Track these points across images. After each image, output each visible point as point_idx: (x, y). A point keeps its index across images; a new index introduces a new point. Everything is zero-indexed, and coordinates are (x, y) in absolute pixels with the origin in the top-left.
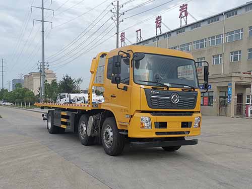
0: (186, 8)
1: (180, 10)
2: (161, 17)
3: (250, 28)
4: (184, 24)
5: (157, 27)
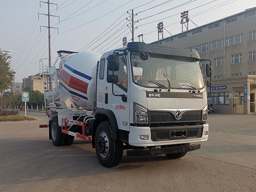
0: (187, 15)
1: (181, 17)
2: (162, 23)
3: (250, 33)
4: (185, 30)
5: (159, 32)
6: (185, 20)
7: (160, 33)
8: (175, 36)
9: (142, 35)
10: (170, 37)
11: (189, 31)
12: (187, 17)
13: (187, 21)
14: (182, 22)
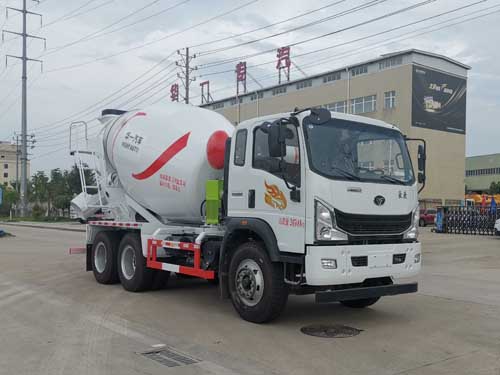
0: (288, 53)
1: (278, 56)
2: (245, 63)
3: (387, 94)
4: (284, 80)
5: (238, 80)
6: (283, 62)
7: (240, 82)
8: (267, 90)
9: (208, 83)
10: (258, 92)
12: (287, 58)
13: (288, 64)
14: (279, 67)
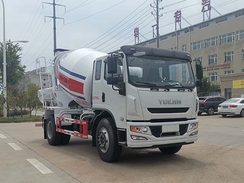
0: (209, 2)
1: (202, 4)
2: (180, 11)
4: (206, 19)
5: (176, 21)
6: (206, 8)
11: (212, 20)
12: (209, 5)
13: (210, 9)
14: (203, 11)
